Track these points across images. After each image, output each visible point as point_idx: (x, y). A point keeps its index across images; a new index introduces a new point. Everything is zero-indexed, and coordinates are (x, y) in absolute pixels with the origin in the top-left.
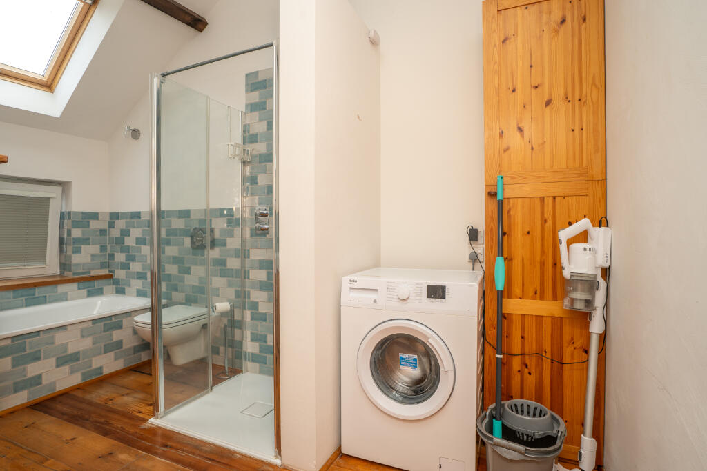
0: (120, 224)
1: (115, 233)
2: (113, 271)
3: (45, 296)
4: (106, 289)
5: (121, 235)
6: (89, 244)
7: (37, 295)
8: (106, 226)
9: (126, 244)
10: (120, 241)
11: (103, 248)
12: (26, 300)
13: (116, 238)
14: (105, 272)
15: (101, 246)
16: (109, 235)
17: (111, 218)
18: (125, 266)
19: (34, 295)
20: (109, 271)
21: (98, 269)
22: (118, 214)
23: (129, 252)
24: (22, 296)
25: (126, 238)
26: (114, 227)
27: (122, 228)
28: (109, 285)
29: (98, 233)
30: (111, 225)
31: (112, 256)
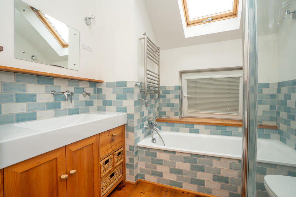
0: (285, 90)
1: (281, 97)
2: (279, 124)
3: (231, 132)
4: (272, 135)
5: (285, 99)
6: (262, 104)
7: (227, 130)
8: (275, 92)
9: (288, 106)
10: (283, 103)
11: (272, 107)
12: (222, 131)
13: (281, 101)
14: (274, 123)
15: (271, 106)
16: (277, 98)
17: (278, 87)
18: (287, 122)
19: (225, 130)
20: (277, 124)
21: (268, 121)
22: (283, 83)
23: (290, 112)
24: (220, 129)
25: (288, 101)
26: (280, 93)
27: (285, 93)
28: (275, 133)
29: (269, 97)
30: (279, 91)
31: (278, 113)
